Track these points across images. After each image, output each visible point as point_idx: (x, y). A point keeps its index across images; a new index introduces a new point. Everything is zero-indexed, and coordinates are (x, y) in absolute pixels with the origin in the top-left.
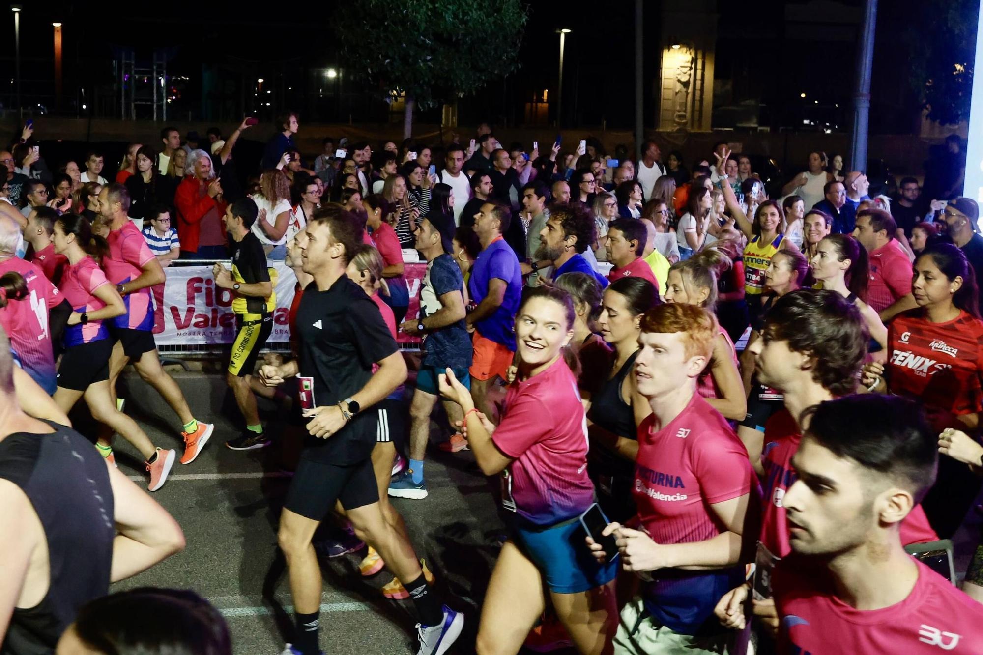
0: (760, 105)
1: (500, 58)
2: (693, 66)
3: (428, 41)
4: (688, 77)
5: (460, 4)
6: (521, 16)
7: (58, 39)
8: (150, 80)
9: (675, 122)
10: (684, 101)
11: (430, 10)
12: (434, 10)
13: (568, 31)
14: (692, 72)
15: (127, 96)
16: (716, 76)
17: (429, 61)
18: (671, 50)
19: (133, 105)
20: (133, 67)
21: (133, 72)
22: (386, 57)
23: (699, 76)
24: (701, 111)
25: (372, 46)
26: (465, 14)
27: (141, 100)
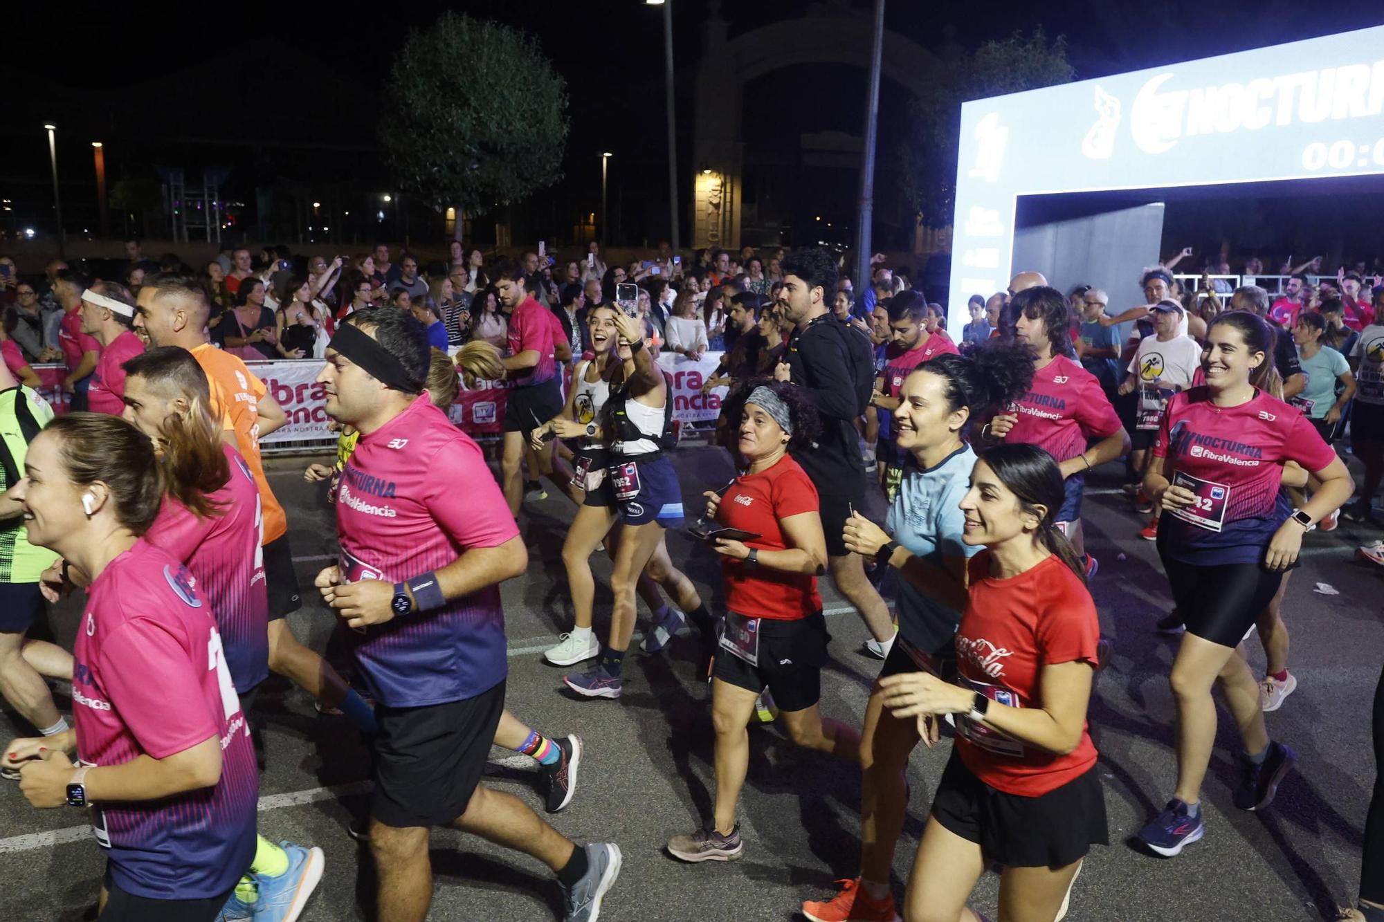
0: (783, 227)
1: (544, 168)
2: (723, 190)
3: (474, 150)
4: (718, 200)
5: (503, 116)
6: (562, 128)
7: (99, 160)
9: (708, 240)
10: (716, 221)
11: (475, 119)
12: (478, 119)
13: (609, 155)
14: (722, 195)
15: (179, 220)
16: (745, 199)
17: (477, 169)
18: (703, 175)
19: (185, 229)
21: (183, 192)
22: (434, 164)
23: (728, 199)
24: (731, 230)
25: (420, 154)
26: (509, 123)
27: (193, 224)
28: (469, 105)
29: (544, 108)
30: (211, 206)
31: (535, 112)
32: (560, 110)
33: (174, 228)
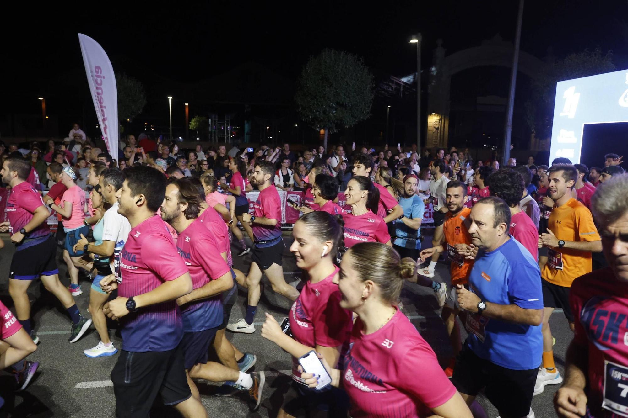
1: (363, 112)
2: (440, 122)
3: (334, 105)
4: (438, 126)
5: (347, 91)
6: (371, 96)
7: (187, 110)
8: (224, 128)
9: (433, 144)
10: (436, 135)
11: (335, 92)
13: (389, 107)
14: (440, 124)
15: (215, 134)
17: (335, 113)
18: (432, 115)
19: (217, 137)
21: (217, 123)
22: (317, 111)
23: (443, 126)
24: (443, 141)
25: (311, 107)
26: (349, 94)
27: (220, 135)
28: (333, 86)
29: (364, 87)
30: (227, 128)
31: (360, 89)
32: (371, 88)
33: (213, 137)
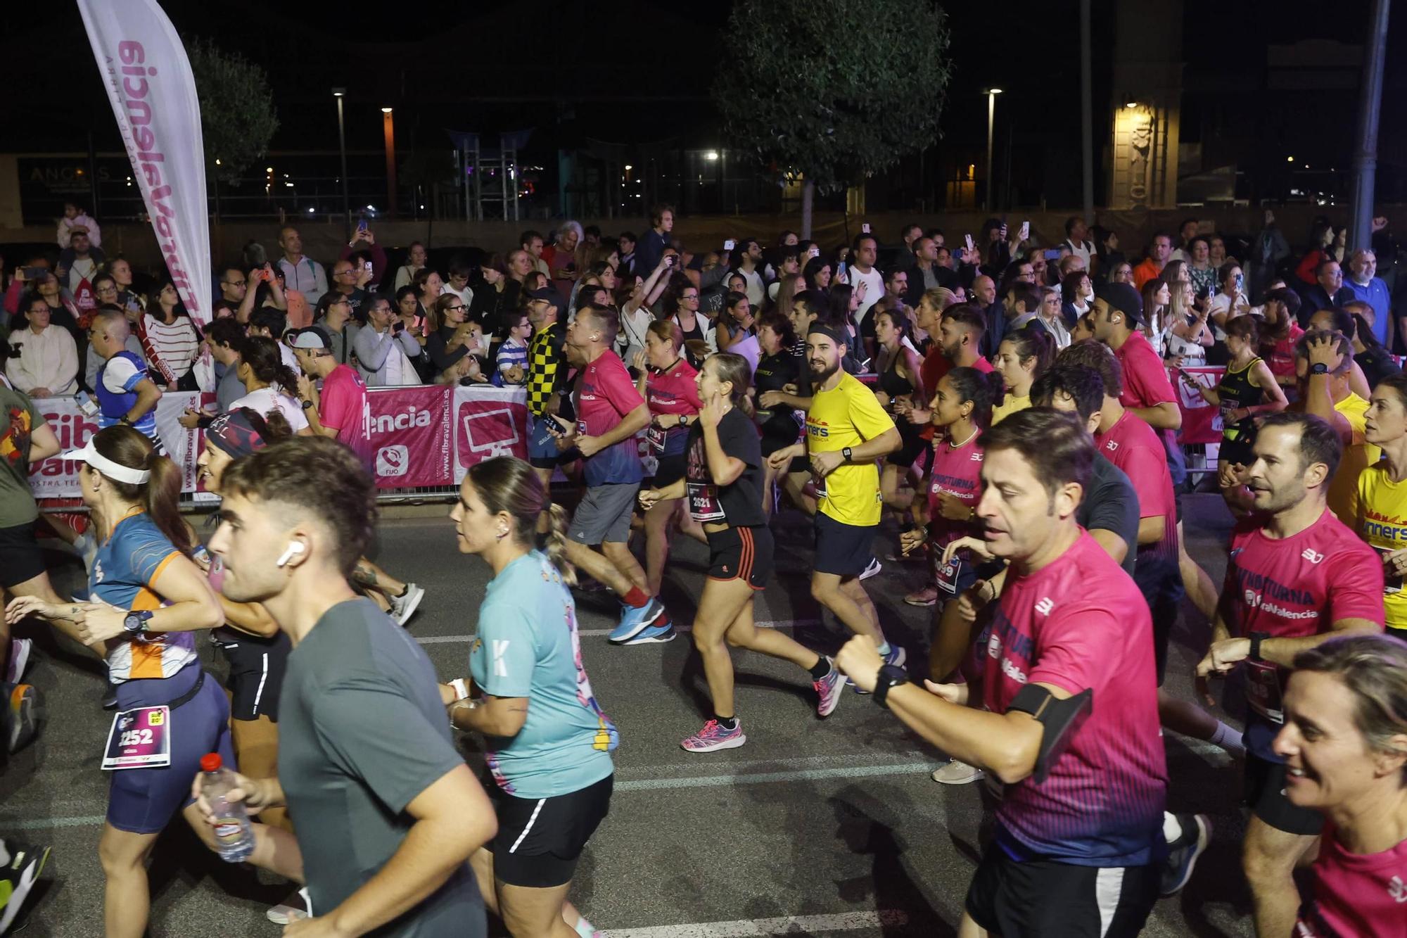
0: (1237, 173)
1: (917, 128)
2: (1153, 129)
3: (828, 111)
4: (1146, 142)
5: (867, 65)
6: (941, 75)
7: (389, 128)
8: (498, 172)
9: (1131, 198)
10: (1142, 172)
11: (831, 72)
12: (835, 72)
13: (999, 91)
14: (1152, 135)
15: (472, 193)
16: (1182, 139)
17: (832, 134)
18: (1126, 109)
19: (479, 203)
20: (477, 157)
21: (478, 163)
22: (780, 132)
23: (1160, 140)
24: (1163, 183)
25: (762, 120)
26: (873, 74)
27: (488, 197)
28: (825, 54)
29: (918, 52)
31: (907, 55)
32: (938, 51)
